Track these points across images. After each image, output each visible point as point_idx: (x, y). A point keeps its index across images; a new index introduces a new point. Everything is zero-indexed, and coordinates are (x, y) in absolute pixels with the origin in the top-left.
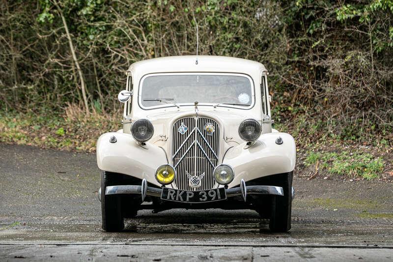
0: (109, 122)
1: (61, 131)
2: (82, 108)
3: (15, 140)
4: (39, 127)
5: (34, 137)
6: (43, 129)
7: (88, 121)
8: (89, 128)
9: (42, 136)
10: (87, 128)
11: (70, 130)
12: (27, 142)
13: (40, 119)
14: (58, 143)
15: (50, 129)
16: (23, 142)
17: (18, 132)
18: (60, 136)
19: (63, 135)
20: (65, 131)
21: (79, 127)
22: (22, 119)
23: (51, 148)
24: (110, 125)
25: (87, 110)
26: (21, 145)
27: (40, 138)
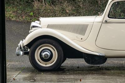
0: (54, 10)
1: (32, 14)
2: (41, 3)
3: (10, 18)
4: (21, 11)
5: (19, 16)
6: (23, 13)
7: (44, 9)
8: (45, 12)
9: (23, 16)
10: (44, 12)
11: (36, 13)
12: (16, 19)
13: (21, 8)
14: (31, 19)
15: (27, 13)
16: (14, 19)
17: (11, 14)
18: (32, 16)
19: (33, 15)
20: (34, 14)
21: (40, 12)
22: (13, 7)
23: (28, 22)
24: (55, 11)
25: (44, 4)
26: (14, 21)
27: (22, 17)
